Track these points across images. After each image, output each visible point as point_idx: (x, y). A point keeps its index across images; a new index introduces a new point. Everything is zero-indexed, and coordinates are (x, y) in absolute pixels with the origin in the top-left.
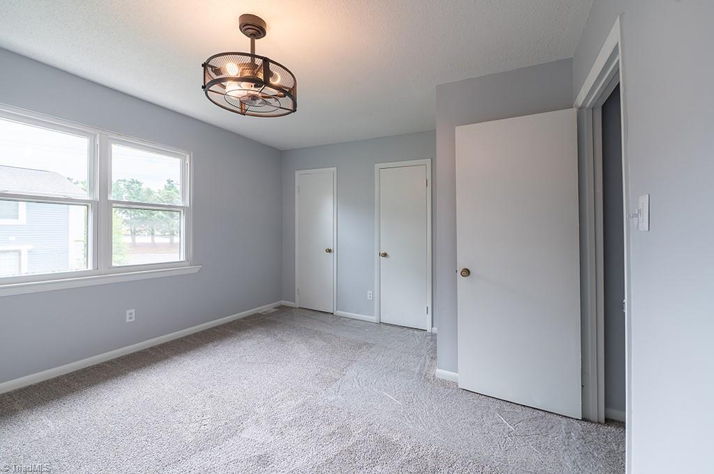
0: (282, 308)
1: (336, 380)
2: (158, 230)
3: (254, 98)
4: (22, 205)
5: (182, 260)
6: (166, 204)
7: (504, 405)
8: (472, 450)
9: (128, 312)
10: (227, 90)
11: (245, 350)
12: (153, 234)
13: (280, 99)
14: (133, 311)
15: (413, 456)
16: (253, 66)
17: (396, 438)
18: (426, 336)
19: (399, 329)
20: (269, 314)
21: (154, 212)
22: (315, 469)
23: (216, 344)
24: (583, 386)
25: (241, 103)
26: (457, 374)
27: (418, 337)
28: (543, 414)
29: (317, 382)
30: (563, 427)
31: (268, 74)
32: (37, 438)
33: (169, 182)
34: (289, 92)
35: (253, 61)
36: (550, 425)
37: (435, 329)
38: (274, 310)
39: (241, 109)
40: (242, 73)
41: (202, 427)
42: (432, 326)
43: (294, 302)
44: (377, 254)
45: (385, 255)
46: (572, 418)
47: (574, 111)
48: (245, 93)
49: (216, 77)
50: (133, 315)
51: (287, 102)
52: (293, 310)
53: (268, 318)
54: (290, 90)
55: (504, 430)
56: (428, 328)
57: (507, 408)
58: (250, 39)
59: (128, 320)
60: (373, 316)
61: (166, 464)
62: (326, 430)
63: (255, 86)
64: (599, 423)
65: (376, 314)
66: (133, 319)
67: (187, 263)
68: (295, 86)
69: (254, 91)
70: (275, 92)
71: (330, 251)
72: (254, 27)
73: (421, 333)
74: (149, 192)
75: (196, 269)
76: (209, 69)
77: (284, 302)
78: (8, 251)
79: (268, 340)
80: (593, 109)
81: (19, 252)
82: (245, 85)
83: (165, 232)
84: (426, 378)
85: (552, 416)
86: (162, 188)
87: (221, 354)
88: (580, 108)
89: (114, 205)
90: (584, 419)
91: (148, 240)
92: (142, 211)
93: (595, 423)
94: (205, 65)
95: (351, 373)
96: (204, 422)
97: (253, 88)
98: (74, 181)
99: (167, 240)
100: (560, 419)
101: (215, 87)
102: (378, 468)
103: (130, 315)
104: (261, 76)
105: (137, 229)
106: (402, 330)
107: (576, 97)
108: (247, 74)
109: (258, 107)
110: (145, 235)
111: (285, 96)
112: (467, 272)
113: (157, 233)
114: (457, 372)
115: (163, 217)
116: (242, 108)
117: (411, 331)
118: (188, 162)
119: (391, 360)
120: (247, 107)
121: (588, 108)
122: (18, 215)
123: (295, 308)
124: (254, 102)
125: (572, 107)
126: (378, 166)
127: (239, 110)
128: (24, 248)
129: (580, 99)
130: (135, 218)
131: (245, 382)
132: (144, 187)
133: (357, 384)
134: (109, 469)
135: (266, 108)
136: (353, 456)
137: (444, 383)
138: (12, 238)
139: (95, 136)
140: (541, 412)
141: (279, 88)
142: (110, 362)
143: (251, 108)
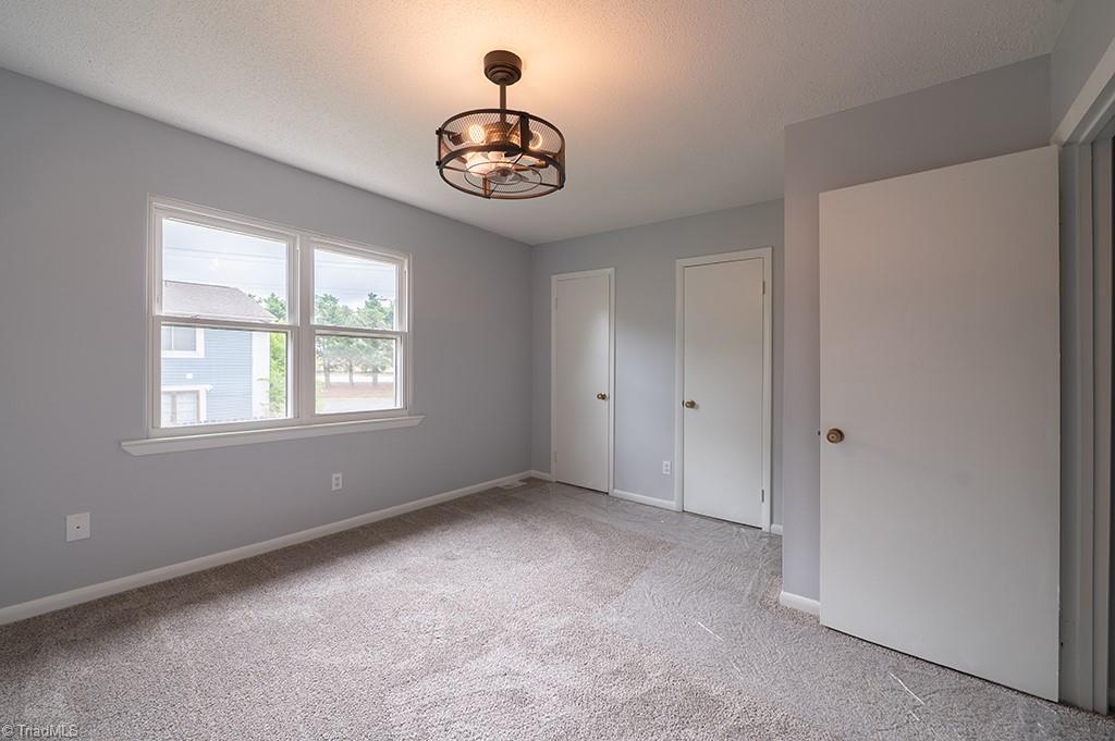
0: (531, 482)
1: (618, 594)
2: (357, 365)
3: (504, 172)
4: (200, 333)
5: (399, 407)
6: (367, 328)
7: (905, 661)
8: (847, 727)
9: (334, 476)
10: (468, 166)
11: (484, 539)
12: (351, 371)
13: (541, 171)
14: (340, 475)
15: (744, 721)
16: (504, 127)
17: (716, 691)
18: (761, 537)
19: (714, 524)
20: (516, 490)
21: (351, 339)
22: (594, 720)
23: (445, 527)
24: (1061, 644)
25: (485, 180)
26: (819, 604)
27: (747, 538)
28: (981, 684)
29: (590, 593)
30: (1020, 711)
31: (527, 136)
32: (240, 631)
33: (372, 296)
34: (554, 160)
35: (503, 118)
36: (994, 704)
37: (777, 528)
38: (520, 484)
39: (485, 189)
40: (488, 139)
41: (435, 641)
42: (772, 522)
43: (549, 472)
44: (678, 403)
45: (692, 405)
46: (1039, 698)
47: (1052, 151)
48: (493, 166)
49: (454, 148)
50: (340, 481)
51: (550, 174)
52: (548, 485)
53: (515, 495)
54: (555, 155)
55: (905, 701)
56: (764, 524)
57: (908, 665)
58: (498, 86)
59: (334, 488)
60: (672, 500)
61: (393, 684)
62: (605, 665)
63: (506, 156)
64: (1095, 712)
65: (676, 498)
66: (340, 487)
67: (406, 412)
68: (562, 151)
69: (504, 161)
70: (534, 161)
71: (604, 397)
72: (504, 68)
73: (751, 531)
74: (347, 312)
75: (416, 421)
76: (445, 136)
77: (534, 473)
78: (185, 392)
79: (515, 526)
80: (1092, 144)
81: (197, 392)
82: (493, 155)
83: (367, 367)
84: (764, 605)
85: (997, 690)
86: (362, 305)
87: (451, 543)
88: (1066, 145)
89: (318, 331)
90: (1062, 702)
91: (343, 378)
92: (339, 338)
93: (1087, 711)
94: (440, 132)
95: (641, 585)
96: (436, 634)
97: (503, 159)
98: (257, 299)
99: (369, 379)
100: (1014, 696)
101: (453, 163)
102: (690, 732)
103: (337, 481)
104: (516, 140)
105: (332, 364)
106: (720, 525)
107: (1057, 126)
108: (495, 139)
109: (510, 186)
110: (341, 372)
111: (546, 166)
112: (837, 435)
113: (357, 369)
114: (818, 599)
115: (363, 347)
116: (487, 188)
117: (735, 528)
118: (406, 269)
119: (705, 571)
120: (492, 186)
121: (1083, 143)
122: (195, 346)
123: (550, 482)
124: (503, 178)
125: (1048, 144)
126: (680, 263)
127: (482, 192)
128: (203, 388)
129: (1067, 128)
130: (329, 348)
131: (488, 585)
132: (340, 304)
133: (651, 603)
134: (324, 681)
135: (522, 186)
136: (650, 708)
137: (794, 615)
138: (189, 376)
139: (295, 238)
140: (976, 682)
141: (539, 155)
142: (315, 543)
143: (500, 188)
